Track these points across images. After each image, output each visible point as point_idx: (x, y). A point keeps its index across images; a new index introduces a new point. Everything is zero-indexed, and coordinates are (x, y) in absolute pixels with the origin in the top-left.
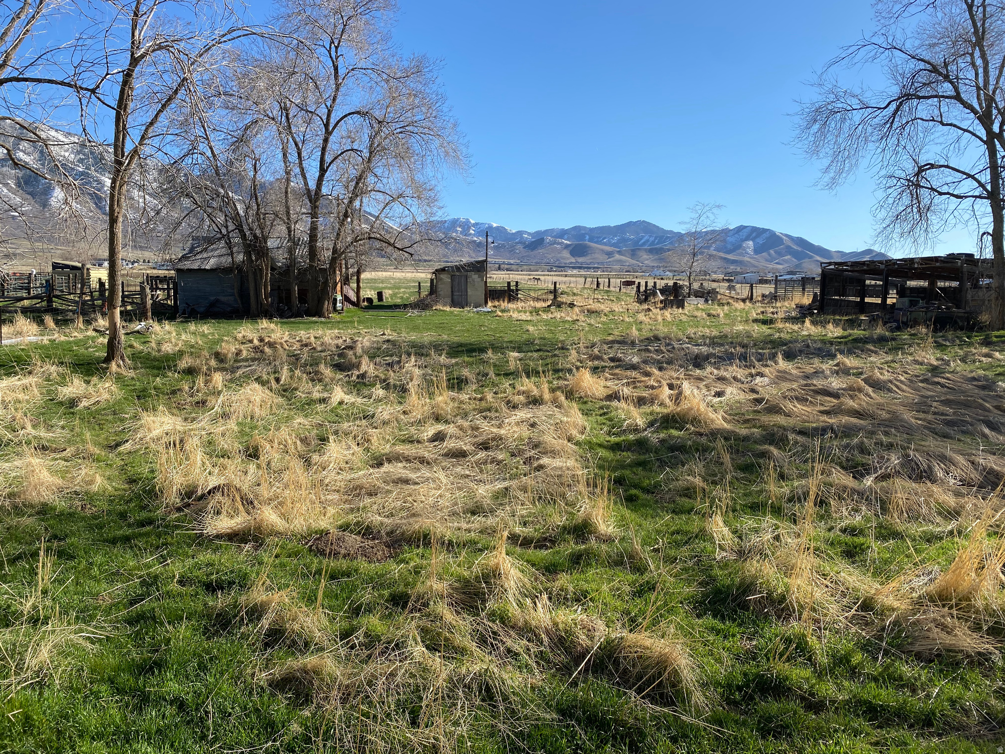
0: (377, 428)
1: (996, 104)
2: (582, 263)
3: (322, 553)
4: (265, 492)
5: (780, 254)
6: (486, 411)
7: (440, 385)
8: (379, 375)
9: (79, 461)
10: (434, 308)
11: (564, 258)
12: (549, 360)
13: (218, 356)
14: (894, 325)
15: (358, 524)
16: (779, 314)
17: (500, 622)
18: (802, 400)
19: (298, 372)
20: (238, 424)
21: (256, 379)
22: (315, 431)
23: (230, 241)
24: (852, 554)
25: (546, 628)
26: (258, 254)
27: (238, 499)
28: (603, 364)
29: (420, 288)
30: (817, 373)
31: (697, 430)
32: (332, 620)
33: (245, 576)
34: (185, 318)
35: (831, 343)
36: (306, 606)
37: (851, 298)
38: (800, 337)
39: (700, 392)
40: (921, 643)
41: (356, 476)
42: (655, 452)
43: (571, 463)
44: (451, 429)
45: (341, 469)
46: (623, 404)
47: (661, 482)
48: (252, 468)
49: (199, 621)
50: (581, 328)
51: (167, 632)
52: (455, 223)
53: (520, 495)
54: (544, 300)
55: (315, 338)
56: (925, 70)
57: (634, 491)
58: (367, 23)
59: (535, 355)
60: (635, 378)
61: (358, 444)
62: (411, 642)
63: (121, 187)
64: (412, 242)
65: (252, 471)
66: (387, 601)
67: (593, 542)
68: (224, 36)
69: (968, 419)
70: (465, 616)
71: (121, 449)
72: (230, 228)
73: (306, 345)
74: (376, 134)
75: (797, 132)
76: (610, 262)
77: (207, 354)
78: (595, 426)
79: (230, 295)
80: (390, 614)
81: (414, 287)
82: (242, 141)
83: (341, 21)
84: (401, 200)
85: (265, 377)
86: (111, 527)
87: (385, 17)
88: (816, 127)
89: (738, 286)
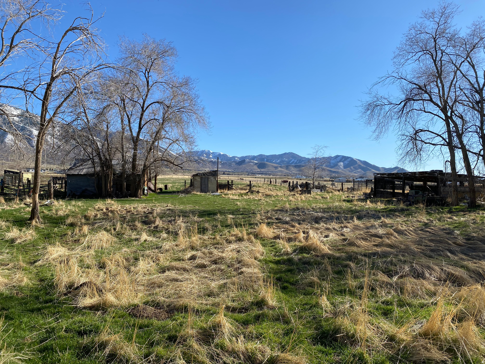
0: (163, 254)
1: (448, 104)
2: (263, 172)
3: (136, 316)
4: (108, 285)
5: (356, 169)
6: (216, 245)
7: (194, 232)
8: (165, 226)
9: (16, 270)
10: (192, 193)
11: (255, 169)
12: (247, 219)
13: (86, 218)
14: (408, 203)
15: (153, 301)
16: (355, 197)
17: (220, 349)
18: (365, 239)
19: (125, 225)
20: (95, 251)
21: (104, 229)
22: (133, 255)
23: (94, 161)
24: (386, 314)
25: (242, 351)
26: (107, 167)
27: (95, 289)
28: (272, 221)
29: (185, 183)
30: (373, 226)
31: (316, 254)
32: (140, 349)
33: (98, 328)
34: (70, 198)
35: (379, 212)
36: (127, 342)
37: (389, 191)
38: (365, 209)
39: (318, 235)
40: (416, 357)
41: (152, 277)
42: (297, 265)
43: (256, 270)
44: (199, 254)
45: (145, 274)
46: (281, 241)
47: (299, 280)
48: (102, 273)
49: (74, 350)
50: (262, 203)
51: (59, 356)
52: (203, 152)
53: (231, 286)
54: (245, 190)
55: (134, 208)
56: (416, 88)
57: (285, 284)
58: (163, 62)
59: (240, 216)
60: (287, 228)
61: (153, 262)
62: (178, 359)
63: (42, 136)
64: (182, 162)
65: (102, 275)
66: (166, 339)
67: (266, 310)
68: (96, 68)
69: (441, 249)
70: (204, 346)
71: (37, 264)
72: (94, 155)
73: (129, 212)
74: (166, 112)
75: (361, 114)
76: (276, 171)
77: (80, 216)
78: (268, 252)
79: (93, 187)
80: (168, 346)
81: (183, 182)
82: (102, 114)
83: (151, 61)
84: (177, 142)
85: (109, 228)
86: (31, 303)
87: (171, 60)
88: (369, 112)
89: (336, 183)
